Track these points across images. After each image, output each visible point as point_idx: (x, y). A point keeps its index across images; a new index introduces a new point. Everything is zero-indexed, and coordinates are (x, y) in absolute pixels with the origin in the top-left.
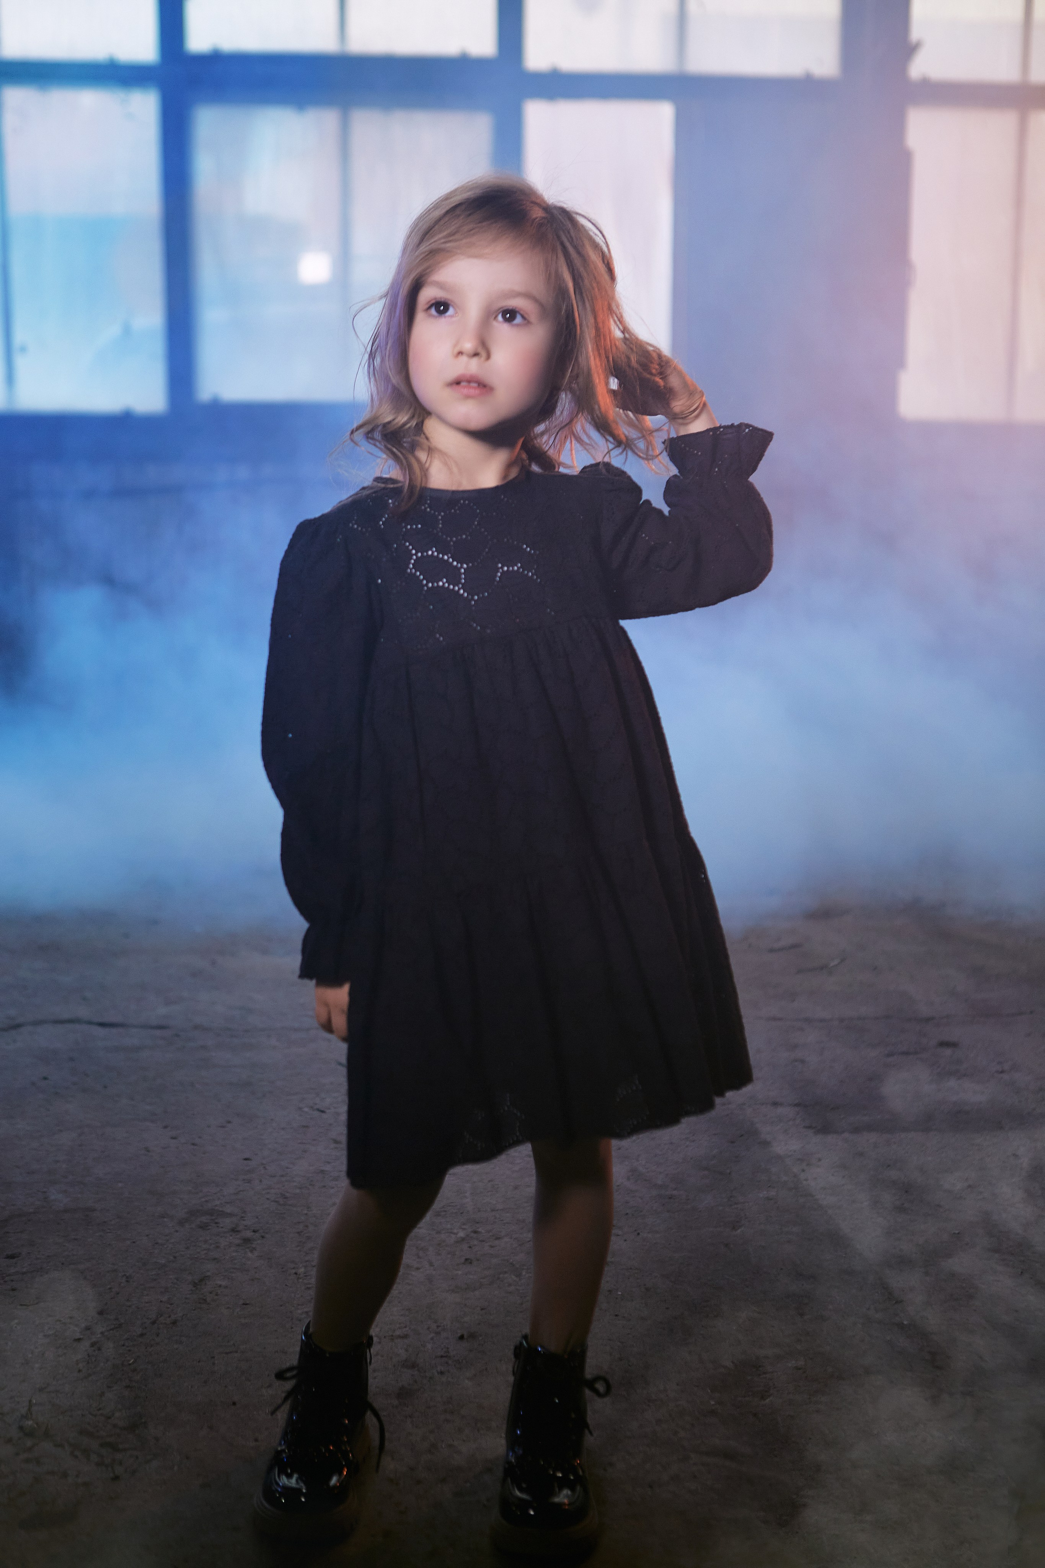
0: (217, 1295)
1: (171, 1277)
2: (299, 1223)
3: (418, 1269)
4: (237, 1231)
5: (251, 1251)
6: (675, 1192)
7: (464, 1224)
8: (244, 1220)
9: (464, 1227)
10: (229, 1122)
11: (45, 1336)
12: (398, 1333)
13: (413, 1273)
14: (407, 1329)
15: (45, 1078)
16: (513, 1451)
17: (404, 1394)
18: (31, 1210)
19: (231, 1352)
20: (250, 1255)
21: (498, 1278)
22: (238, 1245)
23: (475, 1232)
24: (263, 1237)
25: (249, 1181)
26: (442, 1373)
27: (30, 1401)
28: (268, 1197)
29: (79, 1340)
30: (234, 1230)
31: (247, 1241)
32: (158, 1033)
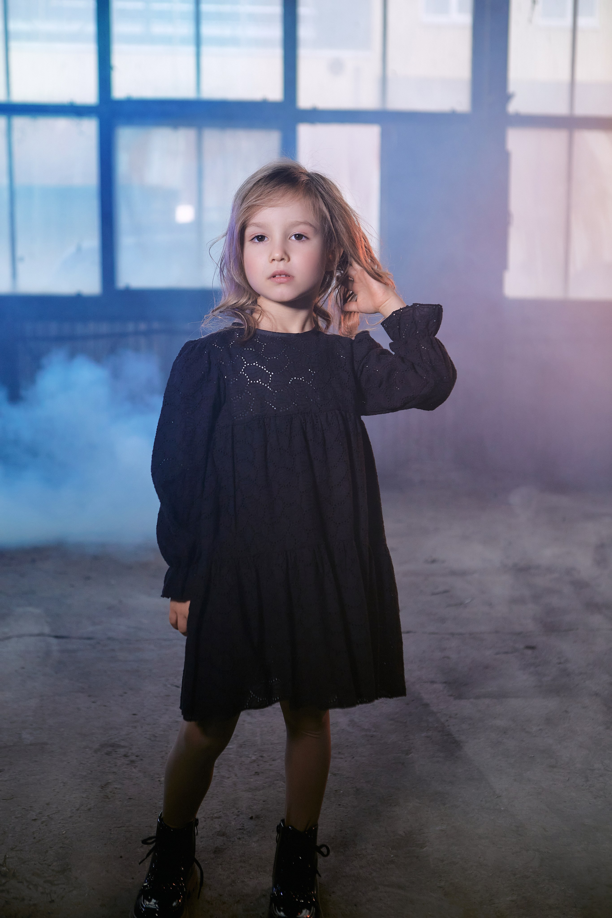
0: (114, 793)
1: (88, 783)
2: (162, 751)
3: (228, 778)
4: (128, 756)
5: (135, 768)
6: (375, 733)
7: (255, 752)
8: (131, 750)
9: (255, 753)
10: (125, 693)
11: (16, 817)
12: (215, 815)
13: (226, 780)
14: (221, 813)
15: (23, 668)
16: (276, 887)
17: (218, 851)
18: (11, 744)
19: (121, 827)
20: (134, 770)
21: (273, 784)
22: (128, 764)
23: (262, 757)
24: (142, 760)
25: (135, 727)
26: (239, 839)
27: (5, 856)
28: (145, 736)
29: (35, 820)
30: (126, 756)
31: (132, 762)
32: (88, 642)
